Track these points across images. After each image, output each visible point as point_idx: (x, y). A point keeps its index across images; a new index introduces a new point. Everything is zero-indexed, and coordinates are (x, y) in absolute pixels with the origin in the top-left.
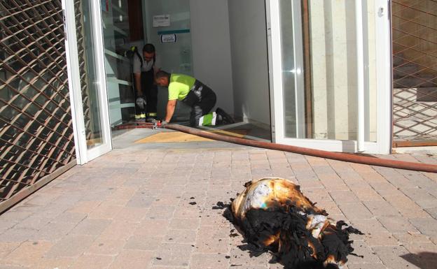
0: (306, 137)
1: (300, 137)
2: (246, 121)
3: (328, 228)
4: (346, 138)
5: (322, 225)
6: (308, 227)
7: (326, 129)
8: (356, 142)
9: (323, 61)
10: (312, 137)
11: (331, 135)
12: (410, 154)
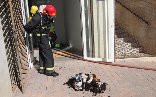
0: (93, 57)
1: (91, 57)
2: (71, 46)
3: (102, 85)
4: (103, 58)
5: (101, 84)
6: (98, 85)
7: (98, 55)
8: (106, 59)
9: (97, 37)
10: (94, 57)
11: (99, 57)
12: (120, 61)
